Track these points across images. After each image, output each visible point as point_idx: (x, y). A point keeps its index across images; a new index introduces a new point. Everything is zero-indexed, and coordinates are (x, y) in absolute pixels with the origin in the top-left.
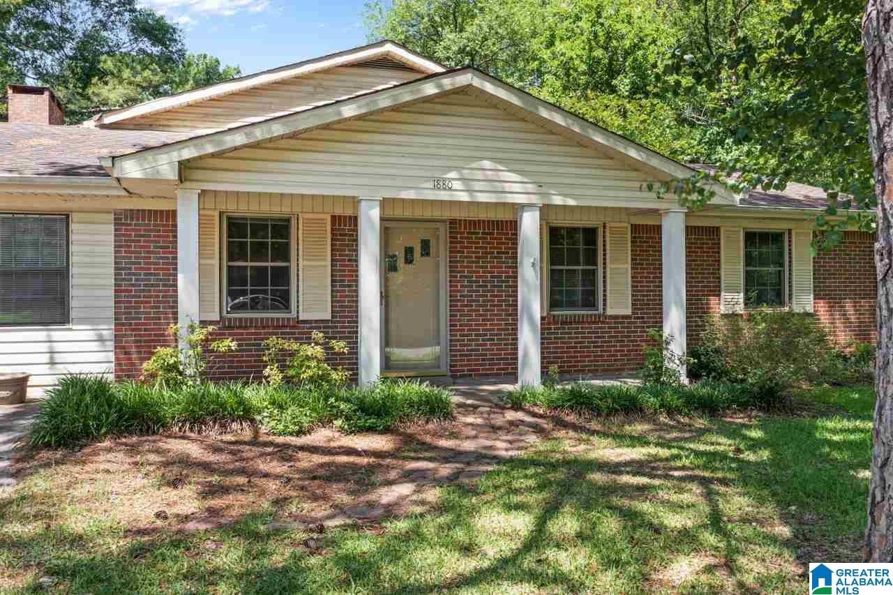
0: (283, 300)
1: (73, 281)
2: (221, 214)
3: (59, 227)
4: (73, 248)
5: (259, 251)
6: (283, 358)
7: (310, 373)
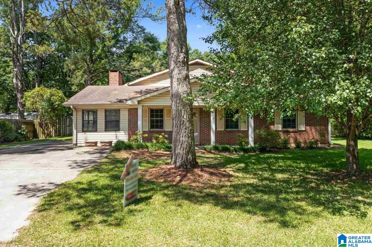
0: (162, 126)
1: (121, 123)
2: (149, 108)
3: (118, 112)
4: (121, 116)
5: (157, 116)
6: (157, 138)
7: (161, 141)
